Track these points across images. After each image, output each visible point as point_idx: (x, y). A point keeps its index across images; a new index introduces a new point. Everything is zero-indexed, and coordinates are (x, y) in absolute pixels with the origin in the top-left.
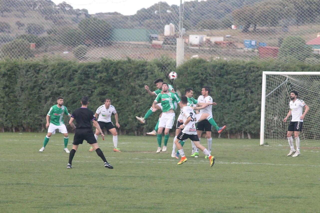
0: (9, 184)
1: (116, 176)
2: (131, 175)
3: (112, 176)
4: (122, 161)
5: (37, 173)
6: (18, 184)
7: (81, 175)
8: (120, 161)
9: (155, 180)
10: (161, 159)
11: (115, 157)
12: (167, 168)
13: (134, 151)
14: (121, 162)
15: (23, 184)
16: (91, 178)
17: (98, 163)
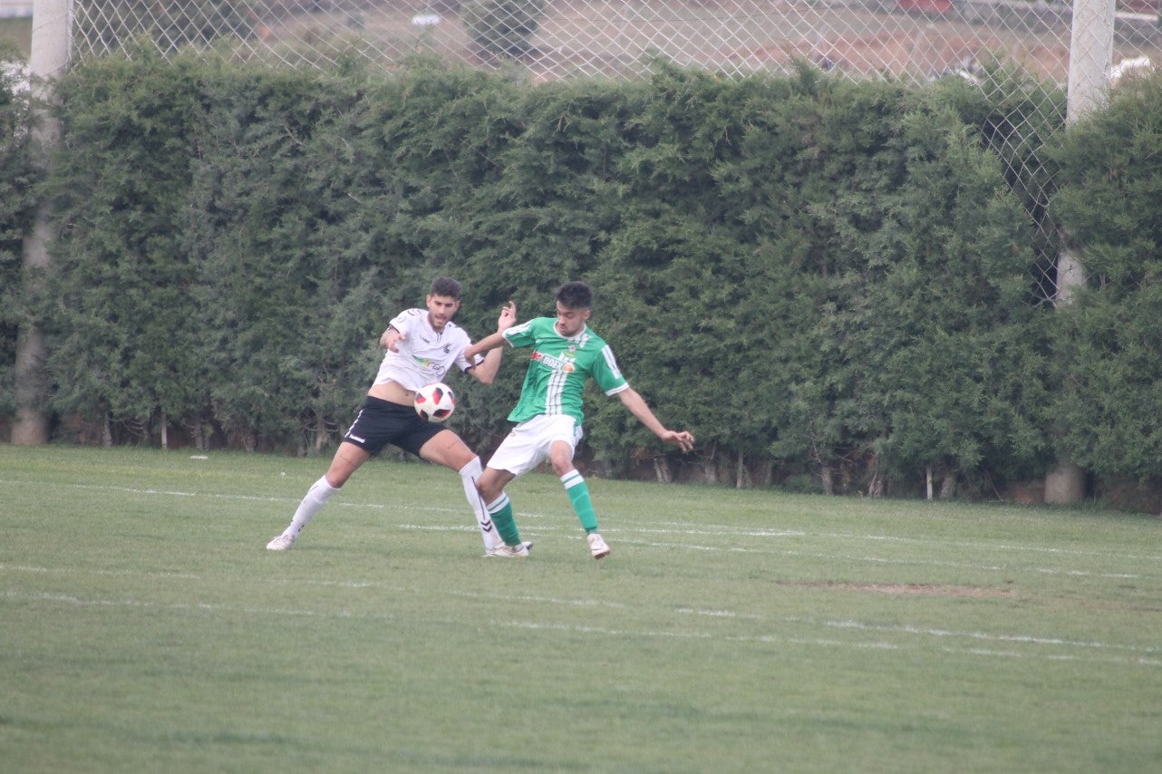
0: (180, 738)
1: (749, 717)
2: (834, 715)
3: (728, 718)
4: (770, 631)
5: (320, 681)
6: (225, 738)
7: (563, 702)
8: (761, 633)
9: (971, 746)
10: (985, 630)
11: (730, 609)
12: (1026, 685)
13: (831, 583)
14: (765, 638)
15: (251, 740)
16: (618, 722)
17: (645, 638)
